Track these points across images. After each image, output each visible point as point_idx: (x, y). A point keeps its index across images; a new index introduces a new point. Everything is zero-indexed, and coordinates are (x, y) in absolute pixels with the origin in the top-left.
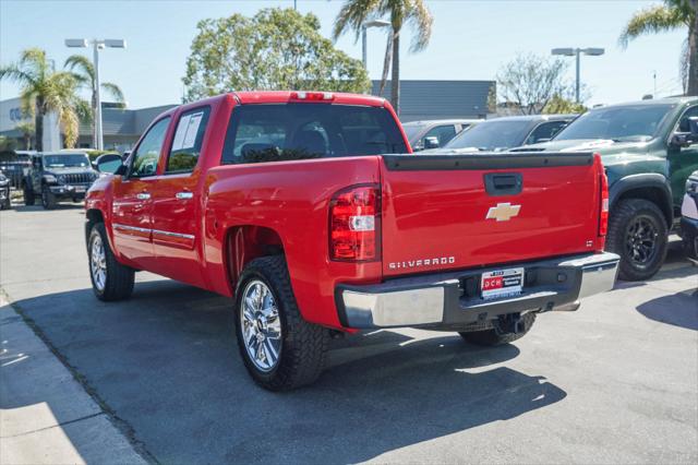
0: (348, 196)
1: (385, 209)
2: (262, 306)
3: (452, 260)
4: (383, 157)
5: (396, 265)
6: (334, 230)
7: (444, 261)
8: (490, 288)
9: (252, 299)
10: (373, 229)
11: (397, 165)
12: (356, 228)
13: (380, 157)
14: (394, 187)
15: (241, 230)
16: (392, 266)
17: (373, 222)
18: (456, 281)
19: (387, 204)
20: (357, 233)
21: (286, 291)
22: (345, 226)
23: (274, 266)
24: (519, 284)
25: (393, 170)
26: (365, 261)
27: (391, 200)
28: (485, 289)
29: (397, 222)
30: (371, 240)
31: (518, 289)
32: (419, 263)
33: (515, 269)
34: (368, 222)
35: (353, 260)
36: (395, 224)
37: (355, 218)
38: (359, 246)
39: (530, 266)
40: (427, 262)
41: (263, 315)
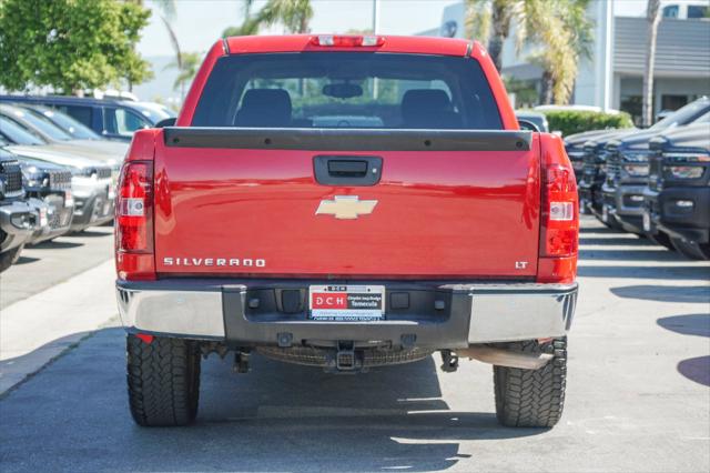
3: (261, 263)
4: (164, 130)
5: (175, 261)
7: (248, 263)
8: (325, 306)
11: (176, 140)
16: (168, 261)
24: (379, 307)
25: (170, 146)
28: (316, 306)
31: (378, 313)
32: (208, 261)
33: (368, 287)
39: (397, 286)
40: (221, 262)
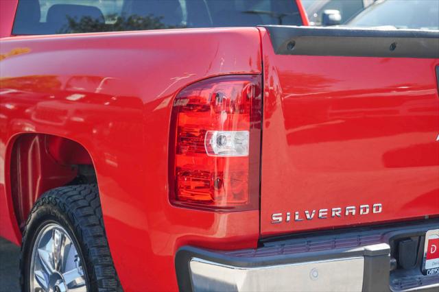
0: (206, 94)
1: (268, 116)
2: (62, 267)
3: (378, 208)
4: (269, 30)
5: (285, 217)
6: (179, 152)
7: (365, 210)
9: (48, 252)
10: (246, 153)
11: (292, 44)
12: (217, 150)
13: (263, 30)
14: (285, 79)
15: (37, 139)
16: (277, 217)
17: (246, 142)
18: (385, 246)
19: (272, 108)
20: (219, 159)
21: (99, 247)
22: (200, 147)
23: (81, 203)
25: (286, 53)
26: (229, 209)
27: (279, 102)
28: (430, 256)
29: (288, 136)
30: (242, 173)
32: (323, 213)
34: (236, 141)
35: (209, 207)
36: (284, 141)
37: (215, 134)
38: (221, 183)
40: (337, 211)
41: (62, 281)
